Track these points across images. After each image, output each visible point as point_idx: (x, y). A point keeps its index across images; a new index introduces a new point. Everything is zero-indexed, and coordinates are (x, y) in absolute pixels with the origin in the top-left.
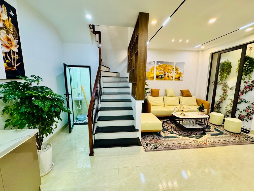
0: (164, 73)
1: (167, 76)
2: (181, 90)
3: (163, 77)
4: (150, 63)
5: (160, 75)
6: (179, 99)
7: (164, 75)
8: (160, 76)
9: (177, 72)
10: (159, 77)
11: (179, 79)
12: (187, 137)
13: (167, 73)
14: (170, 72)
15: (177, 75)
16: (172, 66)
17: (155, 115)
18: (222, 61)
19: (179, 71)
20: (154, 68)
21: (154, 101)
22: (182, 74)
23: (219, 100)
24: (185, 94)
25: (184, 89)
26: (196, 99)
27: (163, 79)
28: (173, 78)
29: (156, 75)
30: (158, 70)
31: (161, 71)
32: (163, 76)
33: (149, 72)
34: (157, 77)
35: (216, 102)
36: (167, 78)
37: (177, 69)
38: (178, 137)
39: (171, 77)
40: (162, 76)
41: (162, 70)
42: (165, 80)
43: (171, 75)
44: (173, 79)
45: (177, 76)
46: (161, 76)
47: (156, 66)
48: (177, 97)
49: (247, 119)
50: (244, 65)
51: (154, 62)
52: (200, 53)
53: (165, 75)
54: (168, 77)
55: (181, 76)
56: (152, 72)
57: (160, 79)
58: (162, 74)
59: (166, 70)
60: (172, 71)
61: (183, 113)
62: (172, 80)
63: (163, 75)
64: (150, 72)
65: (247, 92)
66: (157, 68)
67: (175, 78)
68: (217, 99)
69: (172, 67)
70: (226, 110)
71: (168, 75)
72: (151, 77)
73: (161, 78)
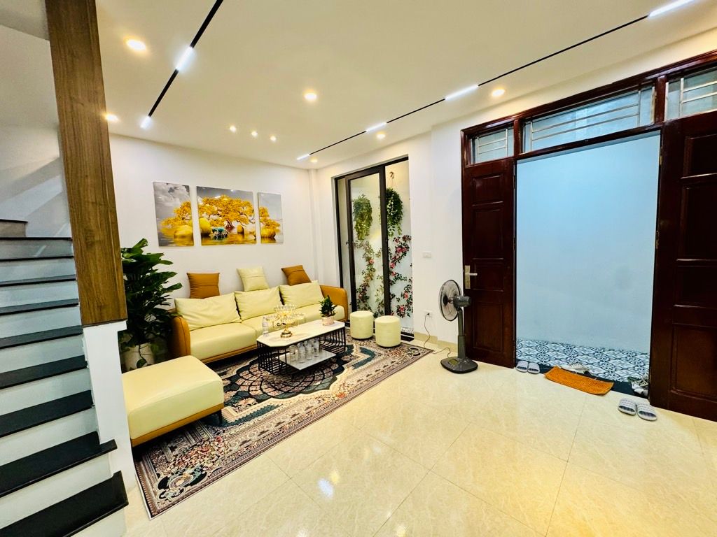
0: (226, 223)
1: (239, 233)
2: (282, 269)
3: (226, 236)
4: (171, 190)
5: (213, 228)
6: (281, 294)
7: (227, 228)
8: (214, 231)
9: (265, 220)
10: (212, 235)
11: (272, 238)
12: (301, 395)
13: (235, 224)
14: (245, 221)
15: (268, 229)
16: (248, 204)
17: (202, 357)
18: (355, 197)
19: (272, 217)
20: (188, 205)
21: (204, 313)
22: (279, 225)
23: (363, 283)
24: (294, 276)
25: (288, 264)
26: (321, 287)
27: (225, 240)
28: (255, 236)
29: (201, 228)
30: (204, 215)
31: (216, 217)
32: (224, 233)
33: (171, 219)
34: (205, 235)
35: (358, 287)
36: (240, 238)
37: (263, 213)
38: (278, 406)
39: (251, 233)
40: (221, 231)
41: (219, 212)
42: (231, 242)
43: (248, 228)
44: (255, 239)
45: (266, 232)
46: (217, 233)
47: (196, 200)
48: (275, 290)
49: (409, 312)
50: (388, 207)
51: (187, 187)
52: (313, 174)
53: (230, 228)
54: (242, 233)
55: (278, 231)
56: (183, 219)
57: (217, 241)
58: (221, 225)
59: (231, 214)
60: (250, 218)
61: (286, 332)
62: (253, 243)
63: (223, 228)
64: (175, 220)
65: (400, 258)
66: (200, 209)
67: (263, 237)
68: (360, 280)
69: (249, 206)
70: (378, 300)
71: (241, 230)
72: (183, 237)
73: (220, 237)
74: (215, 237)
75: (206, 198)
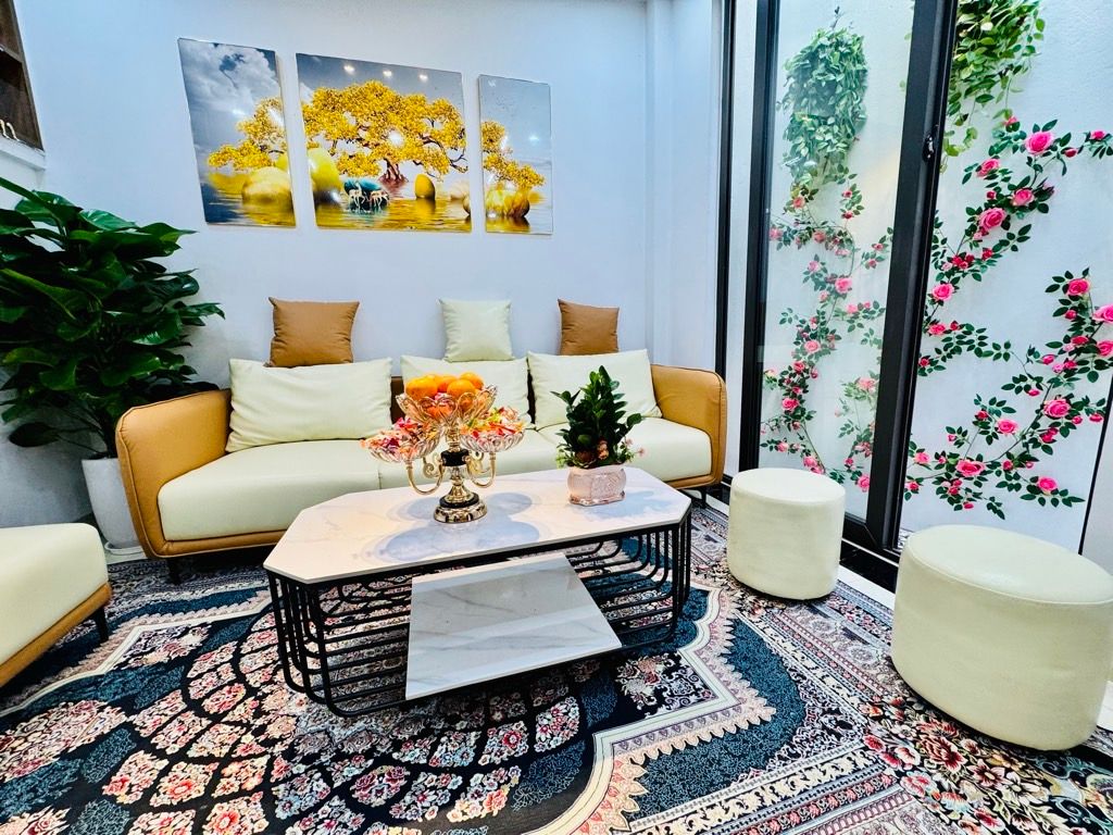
0: (384, 168)
1: (419, 197)
3: (384, 203)
5: (345, 178)
6: (530, 379)
7: (386, 180)
8: (349, 188)
9: (499, 163)
10: (343, 199)
11: (518, 217)
13: (406, 168)
14: (437, 162)
15: (505, 192)
16: (448, 112)
19: (519, 154)
22: (539, 181)
23: (793, 360)
29: (313, 179)
30: (320, 139)
31: (354, 148)
32: (376, 196)
33: (232, 148)
34: (322, 199)
37: (490, 138)
39: (454, 199)
40: (367, 190)
45: (501, 199)
46: (357, 194)
51: (270, 55)
53: (394, 180)
56: (263, 149)
58: (368, 172)
59: (396, 138)
60: (453, 155)
63: (375, 180)
64: (243, 152)
66: (309, 120)
69: (450, 117)
71: (425, 188)
72: (266, 200)
73: (367, 204)
74: (353, 206)
75: (323, 89)
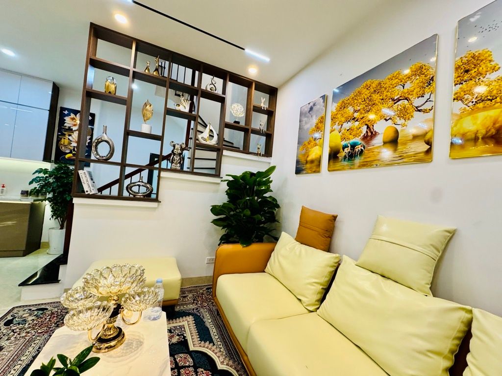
0: (364, 129)
5: (344, 143)
7: (365, 138)
8: (344, 147)
16: (420, 71)
20: (322, 120)
28: (429, 143)
29: (330, 147)
32: (358, 148)
34: (334, 155)
37: (467, 69)
40: (353, 146)
43: (412, 127)
46: (348, 150)
53: (370, 136)
54: (394, 141)
58: (355, 136)
60: (420, 102)
63: (358, 140)
67: (458, 143)
71: (391, 135)
72: (312, 162)
73: (351, 157)
74: (345, 157)
75: (341, 100)
